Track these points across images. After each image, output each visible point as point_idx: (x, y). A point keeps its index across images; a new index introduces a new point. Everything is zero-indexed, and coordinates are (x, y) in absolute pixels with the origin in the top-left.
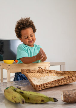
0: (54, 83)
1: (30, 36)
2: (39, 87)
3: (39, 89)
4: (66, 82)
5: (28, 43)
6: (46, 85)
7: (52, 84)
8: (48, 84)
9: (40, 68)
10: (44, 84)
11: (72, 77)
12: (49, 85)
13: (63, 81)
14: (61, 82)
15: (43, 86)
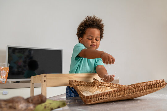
0: (113, 95)
1: (95, 39)
2: (91, 98)
3: (90, 101)
4: (130, 94)
5: (90, 46)
6: (101, 96)
7: (110, 96)
8: (103, 96)
9: (96, 80)
10: (98, 95)
11: (139, 86)
12: (105, 96)
13: (126, 91)
14: (122, 93)
15: (96, 97)
